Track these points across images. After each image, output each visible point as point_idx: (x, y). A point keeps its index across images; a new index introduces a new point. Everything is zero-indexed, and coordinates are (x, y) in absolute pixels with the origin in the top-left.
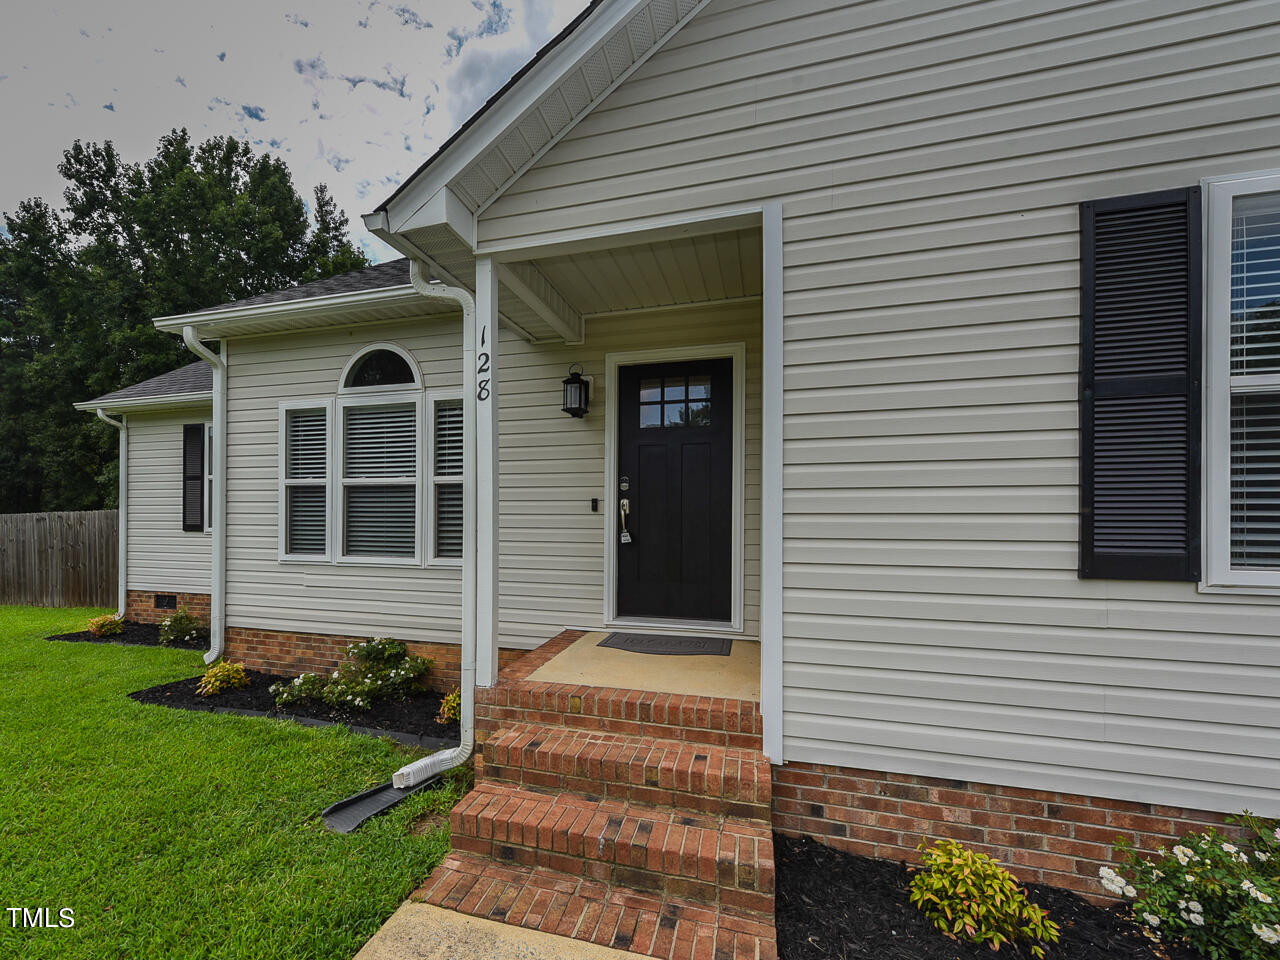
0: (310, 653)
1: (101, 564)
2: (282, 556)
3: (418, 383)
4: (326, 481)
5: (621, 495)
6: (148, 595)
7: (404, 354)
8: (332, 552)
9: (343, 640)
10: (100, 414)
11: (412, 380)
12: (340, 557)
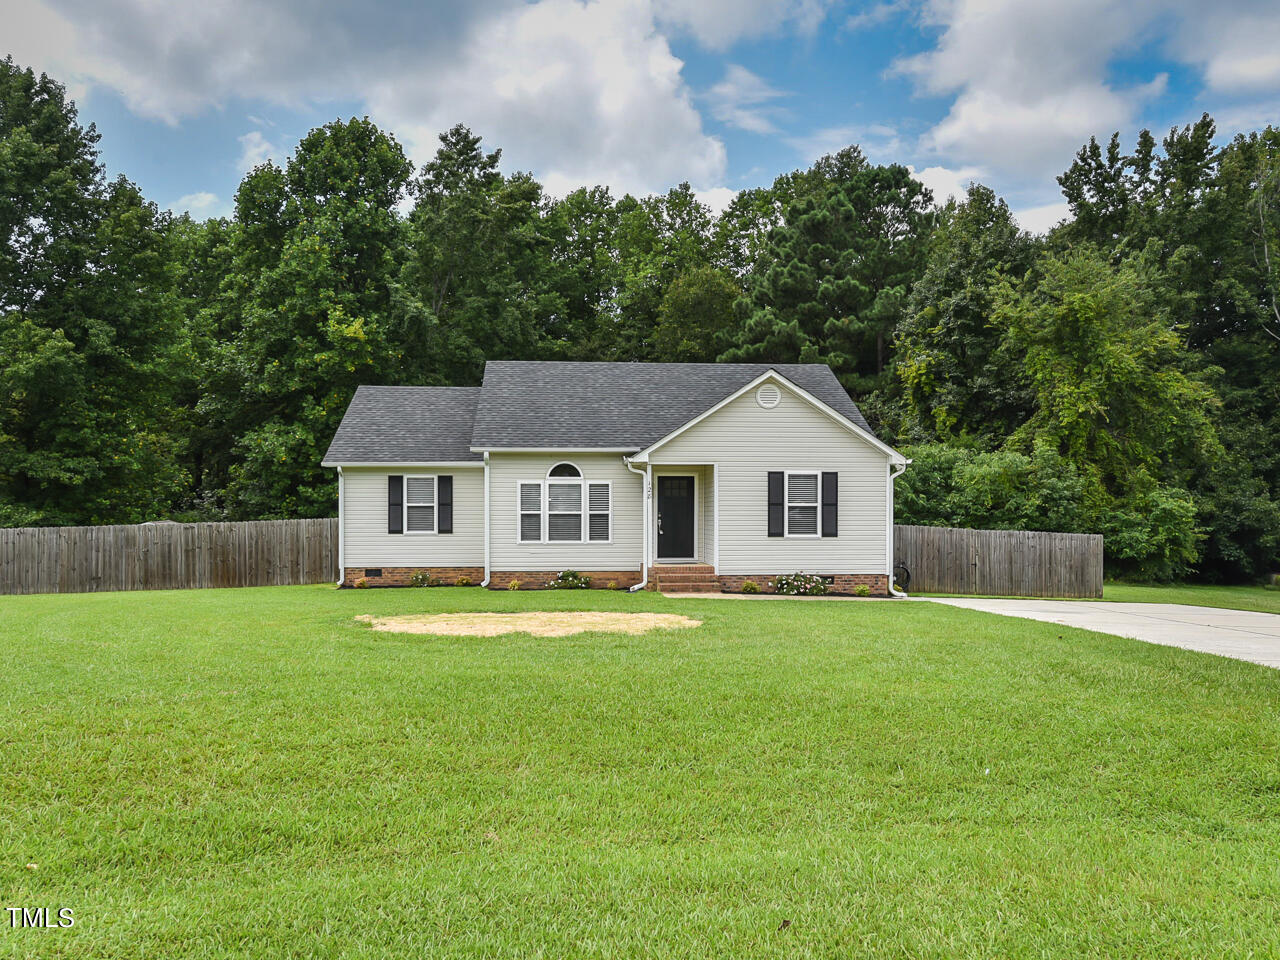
1: (250, 558)
2: (519, 541)
3: (582, 477)
5: (659, 518)
6: (360, 569)
7: (576, 466)
8: (544, 539)
9: (548, 573)
10: (339, 469)
11: (579, 476)
12: (547, 541)
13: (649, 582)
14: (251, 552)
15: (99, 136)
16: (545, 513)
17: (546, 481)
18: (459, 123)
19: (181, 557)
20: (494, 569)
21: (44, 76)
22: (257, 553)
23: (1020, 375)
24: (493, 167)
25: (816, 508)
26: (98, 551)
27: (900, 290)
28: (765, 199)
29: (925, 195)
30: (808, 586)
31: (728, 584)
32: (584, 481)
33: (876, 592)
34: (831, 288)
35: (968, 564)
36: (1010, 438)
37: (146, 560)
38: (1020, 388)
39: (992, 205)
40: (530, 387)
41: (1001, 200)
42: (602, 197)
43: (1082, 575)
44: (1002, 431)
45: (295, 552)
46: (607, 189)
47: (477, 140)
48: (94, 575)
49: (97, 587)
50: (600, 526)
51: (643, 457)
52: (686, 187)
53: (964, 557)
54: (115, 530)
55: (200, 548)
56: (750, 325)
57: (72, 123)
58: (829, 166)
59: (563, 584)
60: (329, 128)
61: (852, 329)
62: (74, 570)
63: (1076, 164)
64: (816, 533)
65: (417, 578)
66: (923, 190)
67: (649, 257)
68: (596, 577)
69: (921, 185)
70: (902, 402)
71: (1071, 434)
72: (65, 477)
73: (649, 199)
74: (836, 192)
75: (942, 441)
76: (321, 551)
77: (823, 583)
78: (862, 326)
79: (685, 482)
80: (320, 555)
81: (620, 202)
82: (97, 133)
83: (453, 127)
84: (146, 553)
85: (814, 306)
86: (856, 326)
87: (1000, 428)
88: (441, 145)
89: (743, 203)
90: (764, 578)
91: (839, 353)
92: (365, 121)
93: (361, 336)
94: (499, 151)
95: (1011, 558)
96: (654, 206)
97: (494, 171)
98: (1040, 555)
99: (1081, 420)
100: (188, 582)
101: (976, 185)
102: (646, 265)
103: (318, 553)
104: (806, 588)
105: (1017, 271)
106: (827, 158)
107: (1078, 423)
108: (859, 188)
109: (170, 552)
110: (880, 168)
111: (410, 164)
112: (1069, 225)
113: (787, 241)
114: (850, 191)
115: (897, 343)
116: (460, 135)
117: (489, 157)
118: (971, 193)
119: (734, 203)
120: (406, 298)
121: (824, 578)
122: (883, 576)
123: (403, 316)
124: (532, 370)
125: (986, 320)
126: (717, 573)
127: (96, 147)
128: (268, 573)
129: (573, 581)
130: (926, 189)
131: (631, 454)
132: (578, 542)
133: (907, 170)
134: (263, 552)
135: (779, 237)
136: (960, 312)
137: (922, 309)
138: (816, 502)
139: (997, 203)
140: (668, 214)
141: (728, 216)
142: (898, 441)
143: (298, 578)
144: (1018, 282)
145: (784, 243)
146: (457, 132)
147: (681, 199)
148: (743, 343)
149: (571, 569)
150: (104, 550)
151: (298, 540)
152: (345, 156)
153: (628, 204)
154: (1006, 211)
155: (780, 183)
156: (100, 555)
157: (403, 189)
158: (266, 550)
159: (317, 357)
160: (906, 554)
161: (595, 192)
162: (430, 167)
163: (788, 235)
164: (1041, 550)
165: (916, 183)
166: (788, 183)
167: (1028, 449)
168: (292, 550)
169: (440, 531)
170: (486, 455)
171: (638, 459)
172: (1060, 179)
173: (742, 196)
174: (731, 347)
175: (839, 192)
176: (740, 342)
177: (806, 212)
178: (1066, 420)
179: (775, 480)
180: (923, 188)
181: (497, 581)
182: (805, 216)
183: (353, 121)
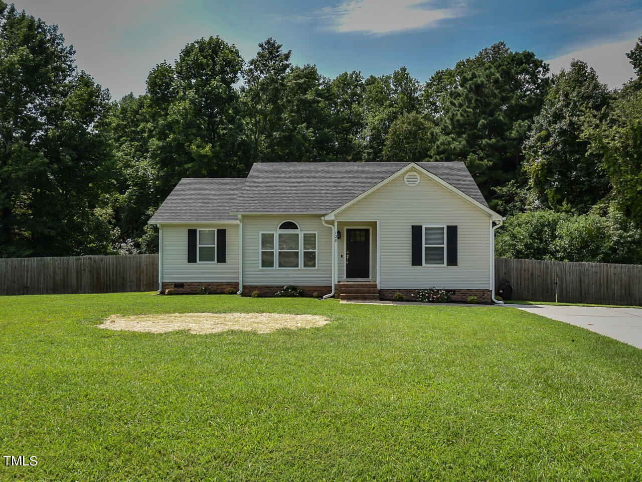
0: (268, 290)
2: (260, 267)
3: (299, 229)
4: (274, 250)
5: (347, 254)
6: (171, 284)
7: (296, 223)
8: (276, 267)
9: (278, 287)
10: (158, 226)
11: (298, 229)
12: (278, 268)
13: (335, 293)
14: (113, 273)
15: (75, 52)
16: (276, 250)
17: (277, 232)
18: (269, 37)
19: (74, 275)
20: (245, 284)
21: (39, 20)
22: (116, 273)
23: (600, 169)
24: (287, 60)
25: (443, 247)
26: (28, 272)
27: (526, 123)
28: (451, 74)
29: (544, 67)
30: (435, 297)
31: (386, 295)
32: (300, 233)
33: (483, 301)
34: (485, 122)
35: (551, 283)
36: (594, 206)
37: (54, 277)
38: (600, 177)
39: (586, 72)
40: (276, 177)
41: (592, 68)
42: (357, 77)
43: (629, 290)
44: (590, 202)
45: (139, 273)
46: (360, 72)
47: (279, 47)
48: (25, 285)
49: (27, 292)
50: (310, 258)
51: (331, 217)
52: (404, 69)
53: (549, 278)
54: (37, 260)
55: (85, 270)
56: (437, 144)
57: (61, 45)
58: (487, 54)
59: (285, 294)
60: (197, 42)
61: (498, 145)
62: (14, 282)
63: (638, 45)
64: (444, 264)
65: (202, 289)
66: (543, 65)
67: (382, 109)
68: (308, 289)
69: (541, 62)
70: (528, 186)
71: (633, 204)
72: (46, 231)
73: (383, 77)
74: (490, 67)
75: (551, 209)
76: (153, 273)
77: (446, 295)
78: (504, 143)
79: (363, 233)
80: (153, 275)
81: (367, 80)
82: (73, 50)
83: (266, 39)
84: (55, 272)
85: (475, 133)
86: (501, 143)
87: (588, 201)
88: (260, 50)
89: (439, 77)
90: (409, 291)
91: (490, 159)
92: (217, 38)
93: (209, 153)
94: (290, 52)
95: (581, 279)
96: (386, 81)
97: (288, 63)
98: (600, 278)
99: (638, 195)
100: (78, 290)
101: (576, 61)
102: (380, 113)
103: (151, 274)
104: (434, 298)
105: (597, 108)
106: (486, 50)
107: (637, 197)
108: (503, 65)
109: (67, 272)
110: (516, 53)
111: (243, 61)
112: (634, 81)
113: (460, 96)
114: (498, 67)
115: (524, 152)
116: (270, 44)
117: (285, 55)
118: (573, 65)
119: (432, 78)
120: (236, 133)
121: (448, 291)
122: (488, 291)
123: (234, 143)
124: (279, 168)
125: (577, 137)
126: (379, 288)
127: (73, 57)
128: (123, 285)
129: (291, 292)
130: (545, 64)
131: (324, 215)
132: (298, 268)
133: (533, 54)
134: (120, 272)
135: (456, 94)
136: (562, 133)
137: (540, 132)
138: (443, 244)
139: (589, 70)
140: (393, 84)
141: (429, 85)
142: (525, 209)
143: (140, 288)
144: (597, 114)
145: (458, 97)
146: (268, 42)
147: (402, 77)
148: (434, 155)
149: (292, 284)
150: (31, 271)
151: (140, 266)
152: (205, 57)
153: (372, 81)
154: (594, 75)
155: (459, 65)
156: (29, 274)
157: (239, 75)
158: (122, 272)
159: (186, 166)
160: (510, 276)
161: (352, 75)
162: (252, 62)
163: (461, 93)
164: (600, 274)
165: (538, 61)
166: (464, 65)
167: (605, 213)
168: (137, 272)
169: (218, 261)
170: (239, 216)
171: (327, 218)
172: (628, 55)
173: (437, 73)
174: (427, 157)
175: (492, 68)
176: (432, 155)
177: (471, 79)
178: (629, 195)
179: (416, 231)
180: (543, 63)
181: (247, 291)
182: (470, 82)
183: (211, 38)
